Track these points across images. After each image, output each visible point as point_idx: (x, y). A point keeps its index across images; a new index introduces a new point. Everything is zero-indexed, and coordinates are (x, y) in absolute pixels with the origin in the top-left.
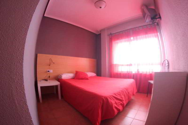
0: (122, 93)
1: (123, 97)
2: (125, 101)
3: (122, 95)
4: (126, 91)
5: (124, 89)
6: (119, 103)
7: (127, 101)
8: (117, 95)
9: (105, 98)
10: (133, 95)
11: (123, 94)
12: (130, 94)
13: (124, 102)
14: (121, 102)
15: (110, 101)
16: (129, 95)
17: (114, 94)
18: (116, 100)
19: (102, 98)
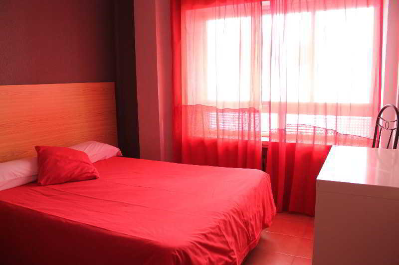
0: (226, 229)
1: (230, 239)
2: (238, 251)
3: (227, 233)
4: (238, 219)
5: (231, 213)
6: (221, 260)
7: (245, 252)
8: (212, 236)
9: (180, 254)
10: (264, 226)
11: (229, 229)
12: (252, 226)
13: (233, 257)
14: (227, 259)
15: (195, 258)
16: (250, 229)
17: (201, 237)
18: (209, 254)
19: (173, 254)
